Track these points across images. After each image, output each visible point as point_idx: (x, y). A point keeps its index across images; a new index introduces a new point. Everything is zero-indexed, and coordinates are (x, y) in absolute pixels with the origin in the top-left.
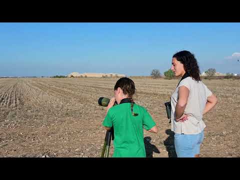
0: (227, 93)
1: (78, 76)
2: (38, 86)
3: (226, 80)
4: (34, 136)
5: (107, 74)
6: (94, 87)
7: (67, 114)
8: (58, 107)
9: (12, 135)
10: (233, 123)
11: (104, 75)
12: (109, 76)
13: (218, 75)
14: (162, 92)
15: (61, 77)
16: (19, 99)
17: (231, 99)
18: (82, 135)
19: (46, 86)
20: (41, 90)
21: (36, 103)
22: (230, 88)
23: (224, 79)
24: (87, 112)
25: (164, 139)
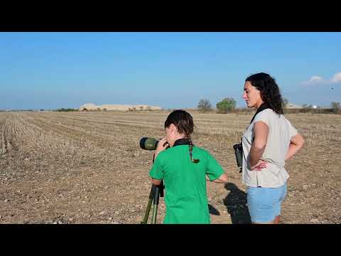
0: (305, 132)
1: (93, 109)
2: (35, 124)
3: (303, 114)
4: (38, 195)
5: (135, 106)
6: (119, 125)
7: (83, 163)
8: (68, 153)
9: (5, 194)
10: (316, 173)
11: (131, 108)
12: (138, 109)
13: (290, 108)
14: (214, 131)
15: (68, 110)
16: (11, 143)
17: (310, 140)
18: (106, 193)
19: (47, 124)
20: (41, 129)
21: (36, 148)
22: (309, 126)
23: (301, 114)
24: (111, 160)
25: (224, 197)
